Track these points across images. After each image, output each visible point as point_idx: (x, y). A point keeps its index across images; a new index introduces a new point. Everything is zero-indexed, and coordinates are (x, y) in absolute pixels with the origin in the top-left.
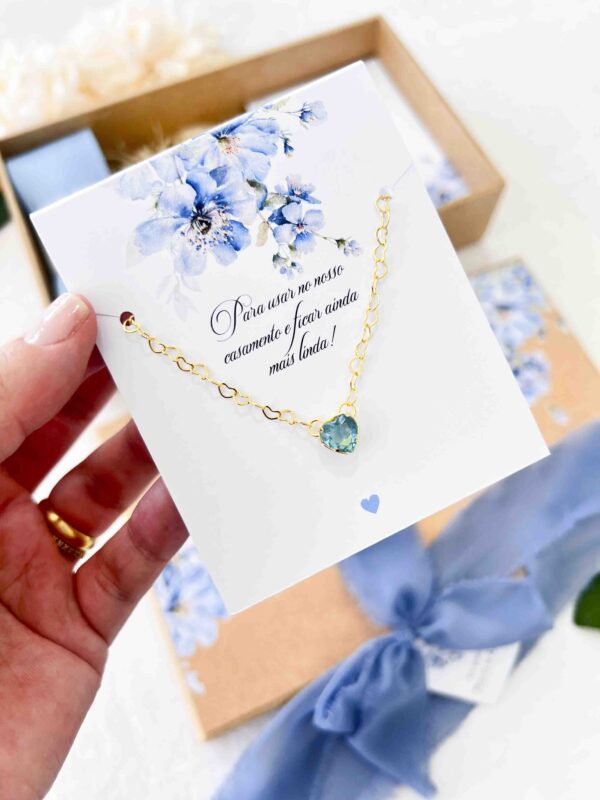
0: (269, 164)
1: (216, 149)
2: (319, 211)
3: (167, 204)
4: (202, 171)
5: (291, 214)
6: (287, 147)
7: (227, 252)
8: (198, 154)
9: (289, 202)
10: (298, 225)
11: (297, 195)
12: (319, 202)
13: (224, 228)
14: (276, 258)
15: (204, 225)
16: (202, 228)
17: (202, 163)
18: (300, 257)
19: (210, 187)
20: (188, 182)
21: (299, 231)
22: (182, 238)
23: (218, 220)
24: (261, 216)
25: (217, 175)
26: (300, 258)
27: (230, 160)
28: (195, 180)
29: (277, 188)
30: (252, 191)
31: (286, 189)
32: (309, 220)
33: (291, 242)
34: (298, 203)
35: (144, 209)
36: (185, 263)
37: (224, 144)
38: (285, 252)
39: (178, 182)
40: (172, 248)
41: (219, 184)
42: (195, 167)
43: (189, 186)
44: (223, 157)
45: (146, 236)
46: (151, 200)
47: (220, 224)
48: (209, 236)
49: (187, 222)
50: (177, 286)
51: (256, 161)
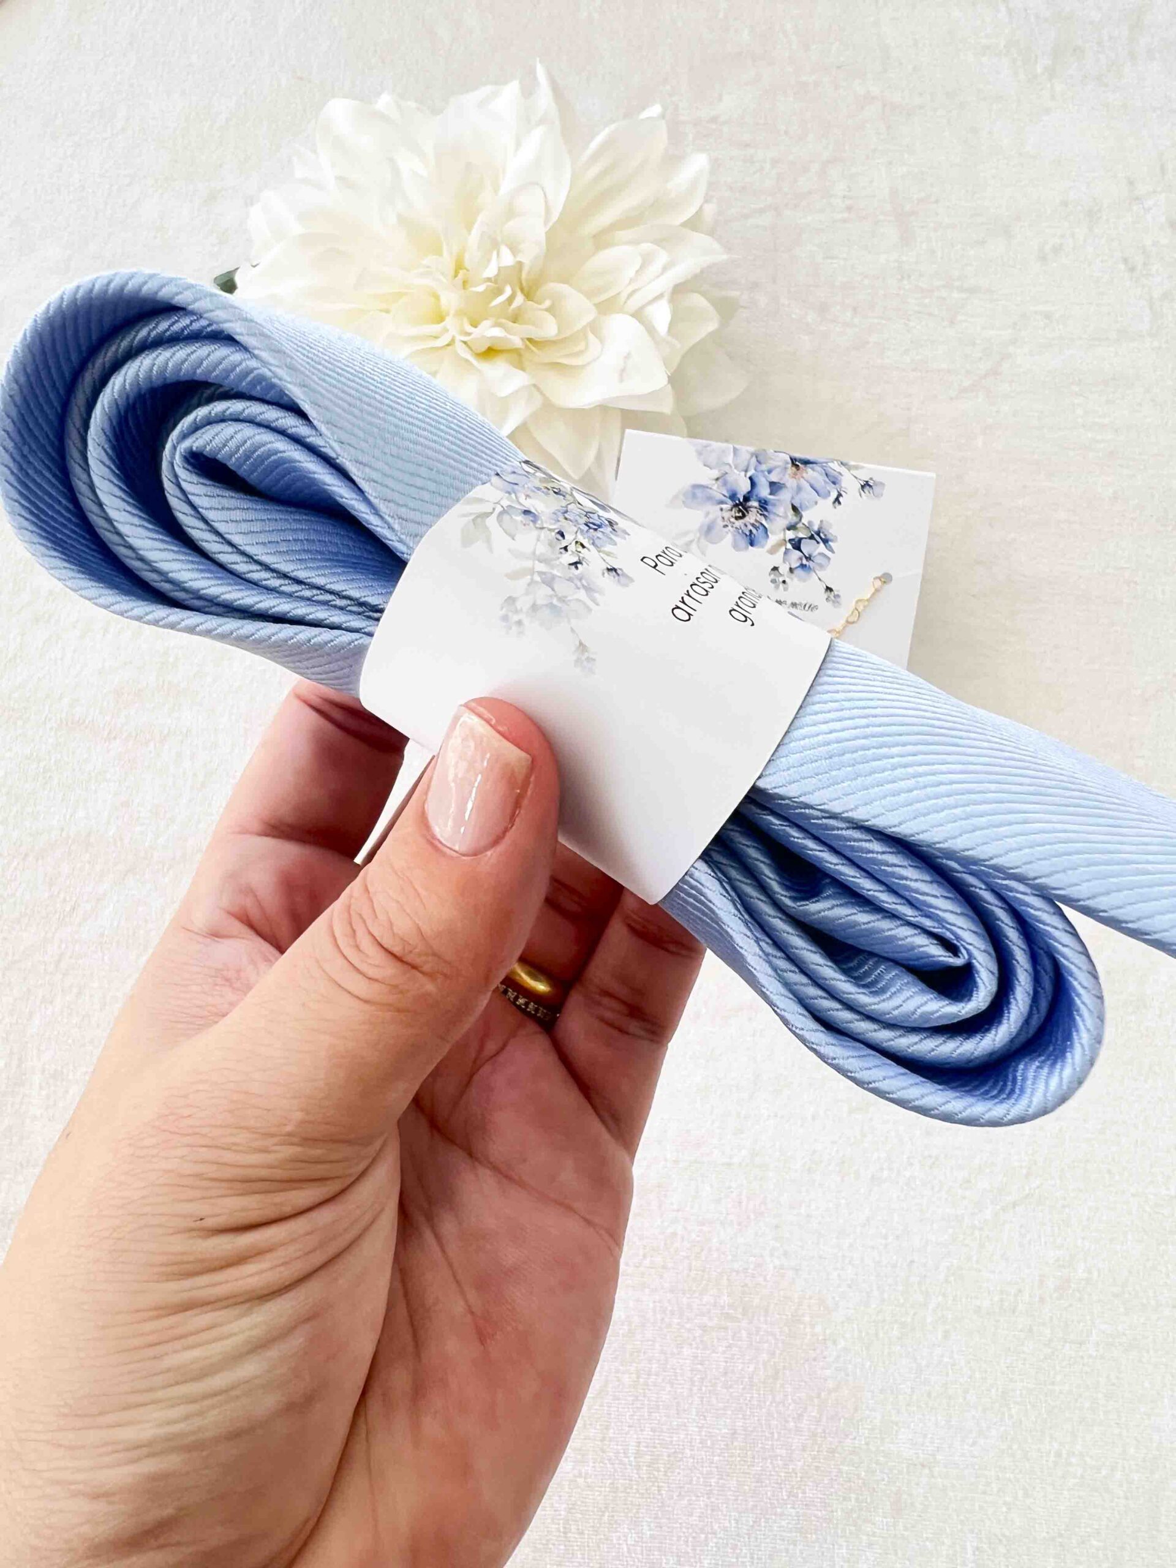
0: (816, 503)
1: (786, 468)
2: (829, 559)
3: (725, 483)
4: (765, 476)
5: (807, 547)
6: (837, 500)
7: (743, 542)
8: (771, 464)
9: (812, 537)
10: (806, 558)
11: (820, 536)
12: (833, 552)
13: (753, 525)
14: (775, 569)
15: (740, 514)
16: (737, 515)
17: (770, 472)
18: (792, 579)
19: (764, 491)
20: (751, 478)
21: (804, 562)
22: (720, 512)
23: (752, 517)
24: (785, 534)
25: (775, 487)
26: (794, 582)
27: (790, 482)
28: (756, 480)
29: (810, 522)
30: (791, 512)
31: (816, 528)
32: (819, 560)
33: (793, 566)
34: (818, 543)
35: (706, 476)
36: (708, 530)
37: (794, 469)
38: (784, 569)
39: (743, 474)
40: (708, 514)
41: (771, 494)
42: (762, 471)
43: (749, 481)
44: (787, 476)
45: (696, 493)
46: (715, 473)
47: (752, 521)
48: (739, 523)
49: (730, 503)
50: (691, 542)
51: (808, 494)
